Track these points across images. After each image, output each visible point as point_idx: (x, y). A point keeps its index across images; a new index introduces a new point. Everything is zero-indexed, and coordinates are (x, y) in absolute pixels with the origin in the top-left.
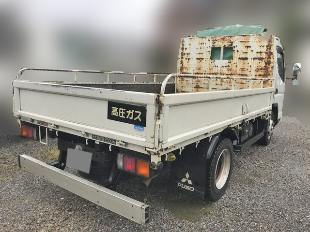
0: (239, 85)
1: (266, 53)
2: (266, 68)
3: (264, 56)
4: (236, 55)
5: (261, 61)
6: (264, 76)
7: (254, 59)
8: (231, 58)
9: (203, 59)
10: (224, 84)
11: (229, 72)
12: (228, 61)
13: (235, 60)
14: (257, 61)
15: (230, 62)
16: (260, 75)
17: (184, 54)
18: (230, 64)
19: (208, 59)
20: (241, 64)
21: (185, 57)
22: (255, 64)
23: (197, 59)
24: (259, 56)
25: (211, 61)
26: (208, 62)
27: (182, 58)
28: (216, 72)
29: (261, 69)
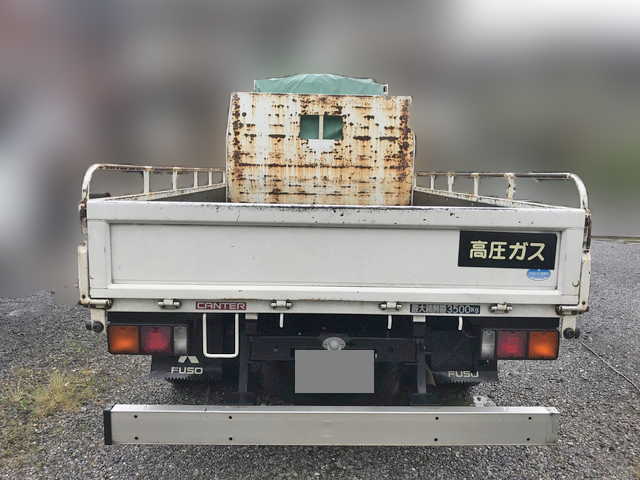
0: (358, 185)
1: (400, 129)
2: (401, 155)
3: (397, 133)
4: (348, 132)
5: (392, 143)
6: (398, 168)
7: (381, 139)
8: (339, 135)
9: (283, 136)
10: (329, 184)
11: (339, 163)
12: (333, 141)
13: (348, 140)
14: (386, 143)
15: (339, 144)
16: (392, 167)
17: (242, 125)
18: (338, 148)
19: (295, 138)
20: (360, 148)
21: (243, 131)
22: (383, 148)
23: (272, 136)
24: (389, 134)
25: (301, 142)
26: (295, 142)
27: (237, 134)
28: (313, 162)
29: (394, 156)
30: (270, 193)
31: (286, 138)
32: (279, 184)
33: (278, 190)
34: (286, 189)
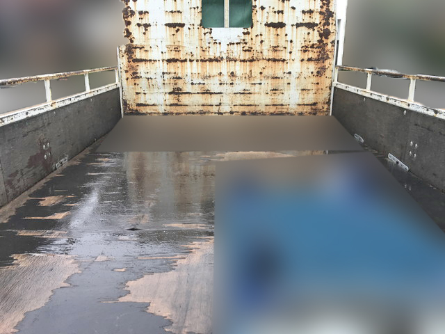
0: (270, 81)
1: (321, 13)
2: (321, 45)
3: (317, 19)
4: (259, 18)
5: (311, 31)
6: (317, 60)
7: (298, 25)
8: (248, 22)
9: (182, 25)
10: (237, 81)
11: (248, 56)
12: (241, 30)
13: (259, 28)
14: (304, 30)
15: (248, 33)
16: (309, 60)
17: (133, 13)
18: (247, 38)
19: (196, 27)
20: (272, 37)
21: (135, 20)
22: (299, 37)
23: (169, 25)
24: (307, 19)
25: (203, 31)
26: (196, 32)
27: (128, 23)
28: (218, 55)
29: (312, 46)
30: (170, 93)
31: (185, 28)
32: (179, 82)
33: (179, 89)
34: (188, 88)
